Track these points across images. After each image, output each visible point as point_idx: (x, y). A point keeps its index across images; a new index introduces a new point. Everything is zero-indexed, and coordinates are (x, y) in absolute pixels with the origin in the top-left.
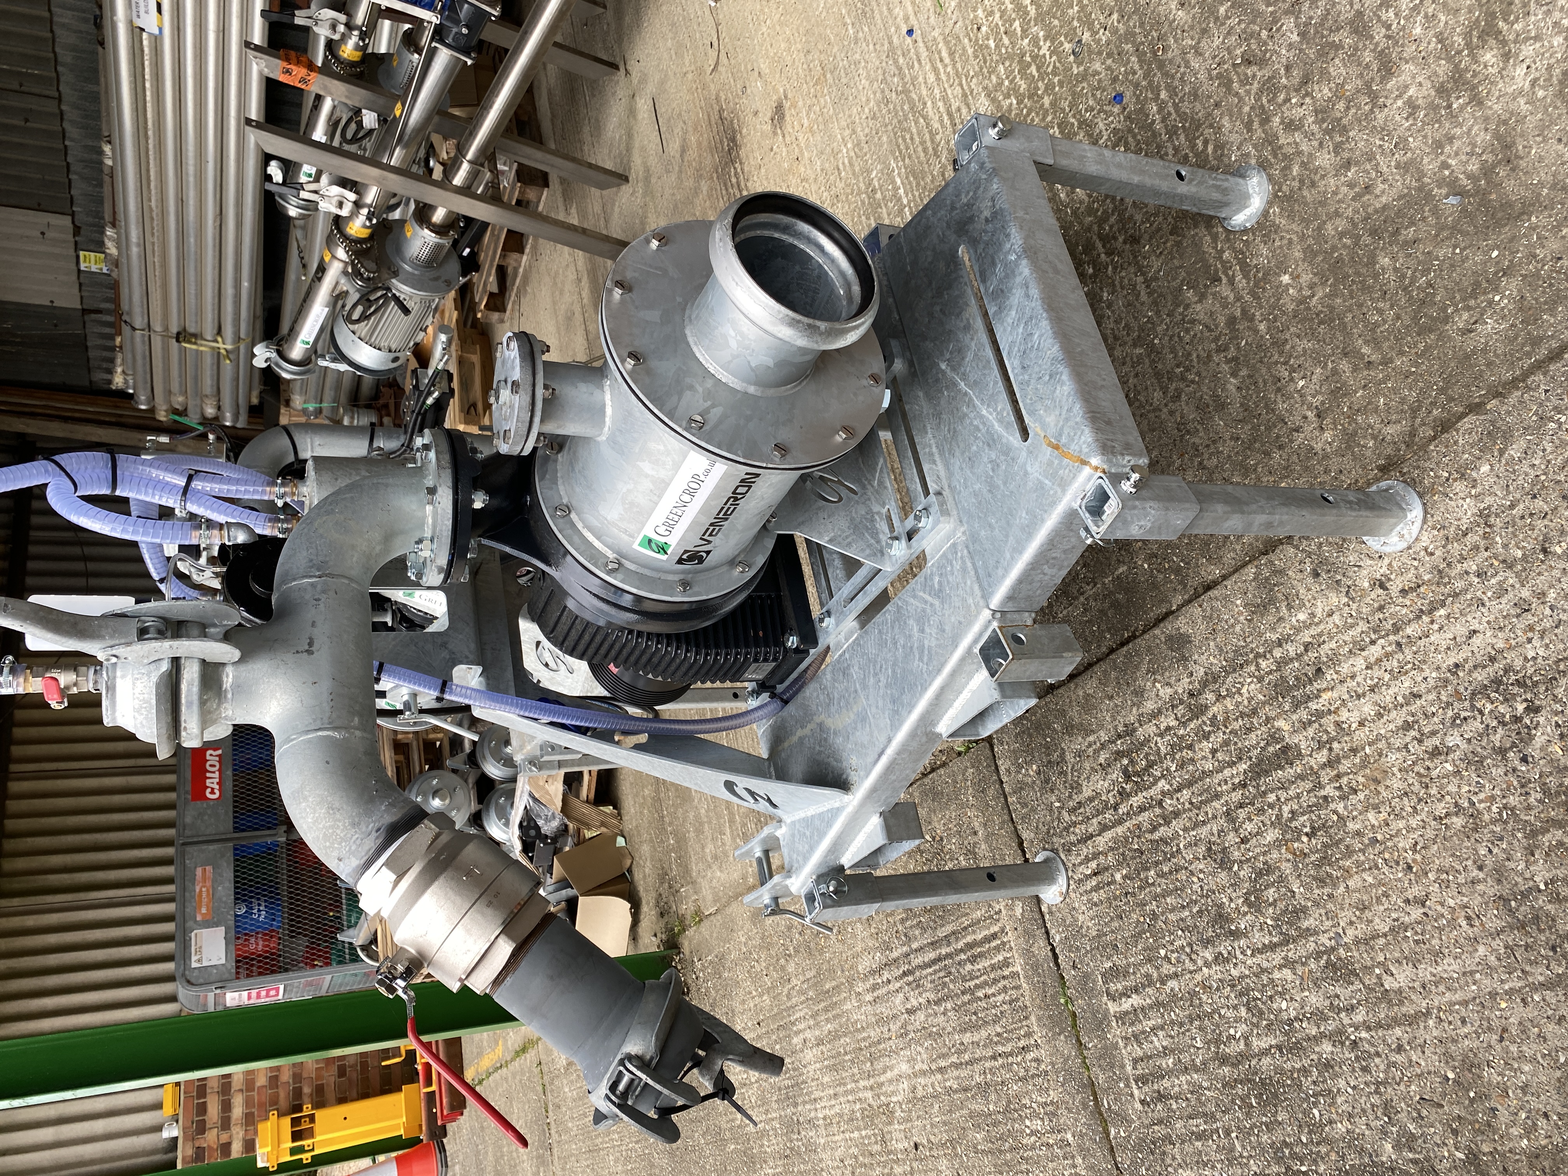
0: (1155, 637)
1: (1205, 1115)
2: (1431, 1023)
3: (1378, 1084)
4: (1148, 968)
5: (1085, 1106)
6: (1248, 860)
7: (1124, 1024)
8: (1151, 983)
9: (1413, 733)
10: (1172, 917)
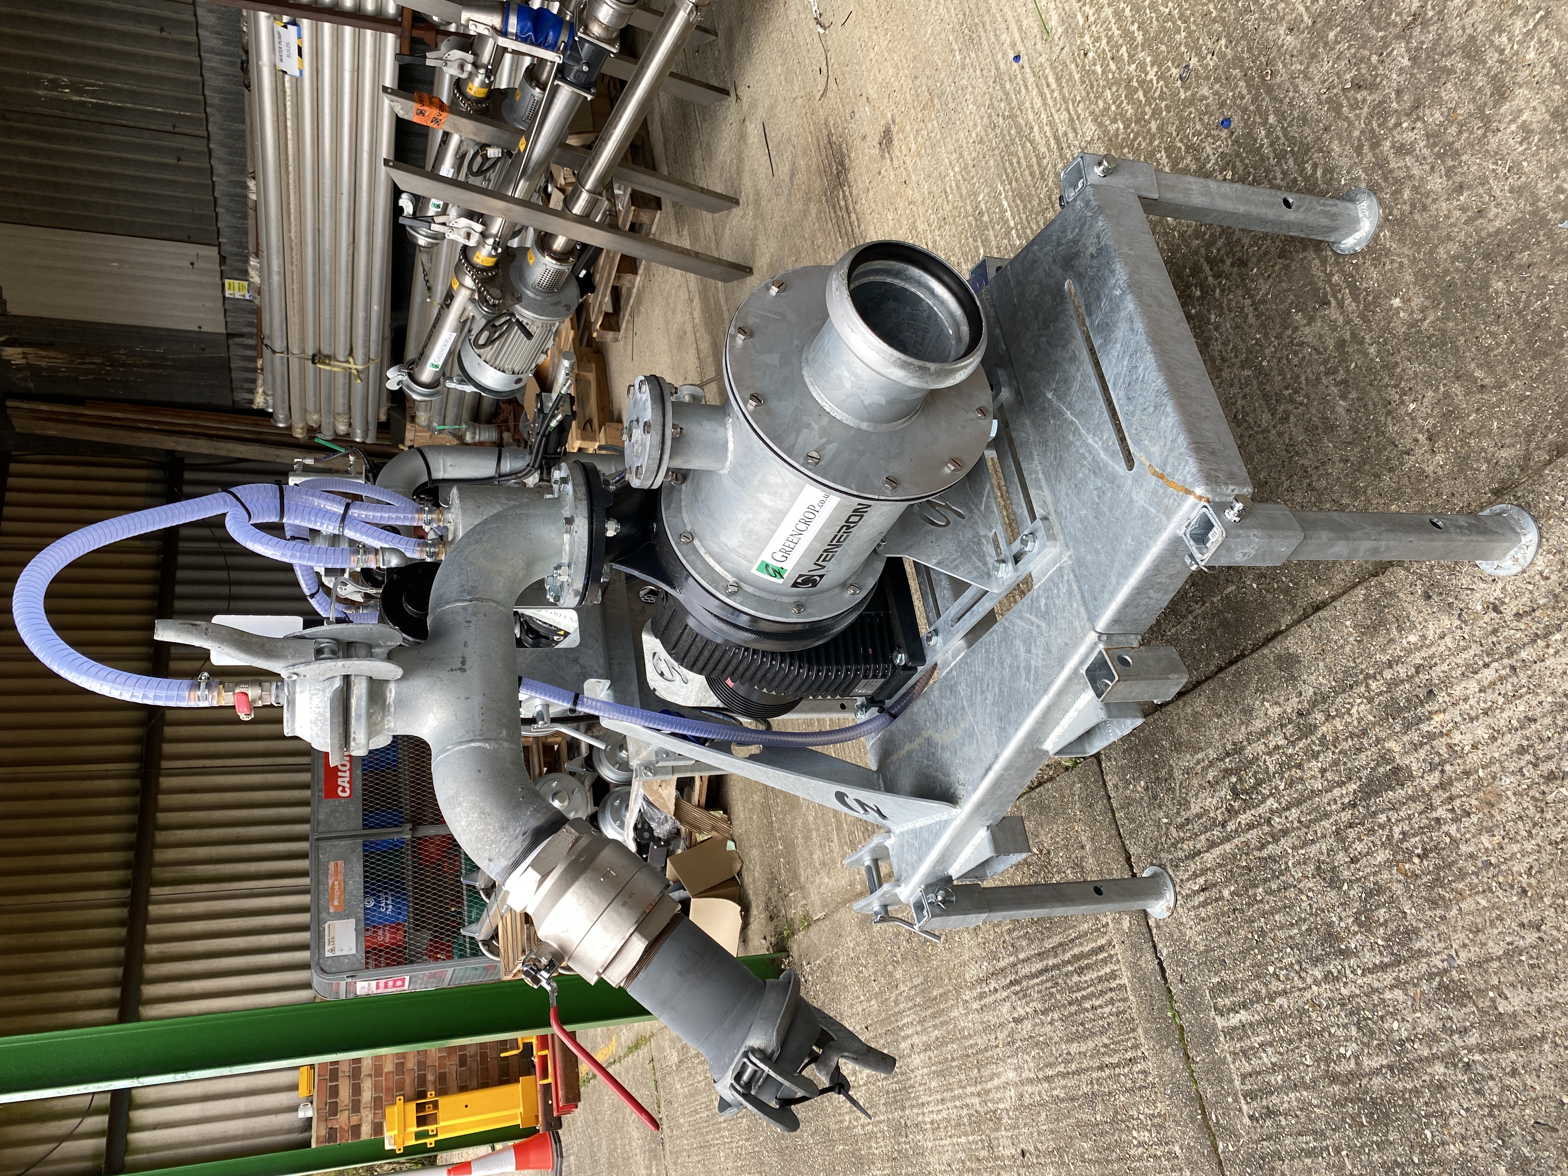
0: (1264, 656)
1: (1315, 1132)
2: (1546, 1047)
3: (1491, 1107)
4: (1256, 985)
5: (1193, 1120)
6: (1359, 880)
7: (1232, 1039)
8: (1259, 999)
9: (1528, 757)
10: (1280, 934)
